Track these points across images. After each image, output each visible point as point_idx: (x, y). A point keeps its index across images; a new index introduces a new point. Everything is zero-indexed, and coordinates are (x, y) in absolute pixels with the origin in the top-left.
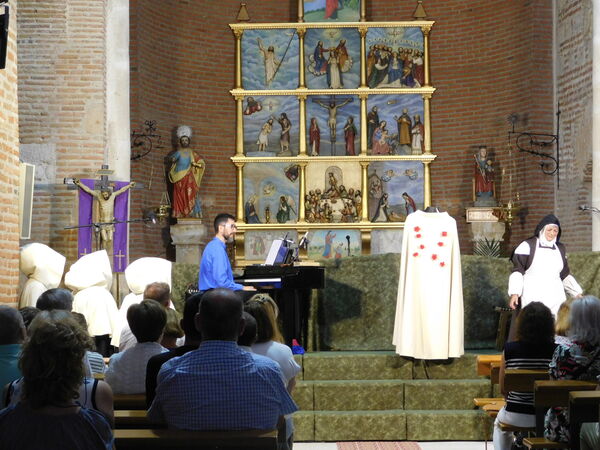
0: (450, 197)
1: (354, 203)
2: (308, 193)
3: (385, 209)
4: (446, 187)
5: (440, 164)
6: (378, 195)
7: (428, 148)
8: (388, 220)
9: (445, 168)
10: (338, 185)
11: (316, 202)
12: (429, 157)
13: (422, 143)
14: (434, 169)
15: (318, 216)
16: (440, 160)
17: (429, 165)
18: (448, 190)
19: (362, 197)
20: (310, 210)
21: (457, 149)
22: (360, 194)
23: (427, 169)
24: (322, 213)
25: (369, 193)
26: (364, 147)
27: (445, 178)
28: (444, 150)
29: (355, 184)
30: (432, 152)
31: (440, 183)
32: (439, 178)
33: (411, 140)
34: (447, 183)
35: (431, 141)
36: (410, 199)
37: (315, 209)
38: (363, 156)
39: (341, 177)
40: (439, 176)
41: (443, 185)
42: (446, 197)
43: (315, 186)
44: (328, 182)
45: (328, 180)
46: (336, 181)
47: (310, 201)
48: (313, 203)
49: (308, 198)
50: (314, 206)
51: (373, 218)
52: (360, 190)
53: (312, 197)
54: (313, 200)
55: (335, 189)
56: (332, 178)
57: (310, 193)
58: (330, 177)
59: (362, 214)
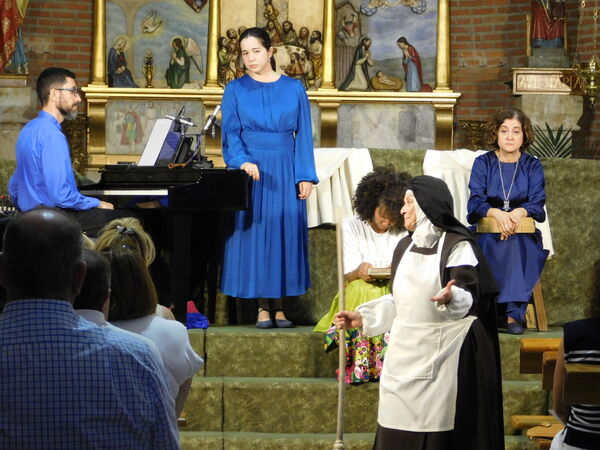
0: (485, 47)
1: (309, 54)
2: (224, 34)
3: (365, 66)
4: (477, 30)
6: (353, 41)
8: (371, 87)
10: (281, 20)
18: (482, 34)
19: (323, 43)
20: (227, 65)
22: (320, 37)
25: (336, 36)
27: (476, 12)
29: (312, 18)
31: (467, 22)
32: (466, 12)
34: (478, 21)
36: (412, 50)
37: (237, 63)
39: (285, 6)
40: (464, 8)
41: (471, 26)
42: (477, 47)
43: (238, 21)
44: (261, 14)
45: (262, 10)
46: (276, 13)
47: (227, 48)
48: (234, 53)
49: (224, 43)
50: (235, 57)
51: (343, 82)
52: (321, 31)
53: (231, 41)
54: (233, 46)
55: (275, 27)
56: (270, 7)
57: (228, 33)
58: (266, 5)
59: (322, 75)
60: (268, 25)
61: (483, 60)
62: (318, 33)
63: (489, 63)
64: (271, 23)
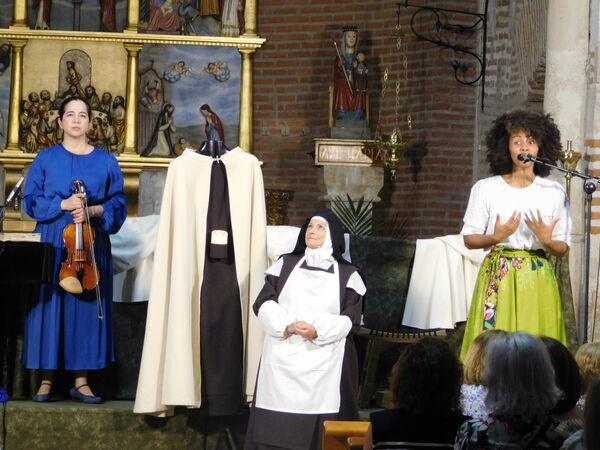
0: (287, 116)
1: (111, 119)
2: (26, 98)
3: (168, 133)
4: (280, 99)
5: (270, 56)
6: (156, 107)
7: (250, 25)
8: (172, 153)
9: (278, 64)
10: (83, 84)
11: (41, 114)
12: (254, 41)
13: (241, 15)
14: (260, 65)
15: (43, 140)
16: (272, 47)
17: (252, 56)
18: (285, 104)
19: (125, 108)
20: (29, 129)
21: (305, 28)
22: (123, 103)
23: (247, 64)
24: (50, 136)
25: (138, 102)
26: (134, 17)
27: (279, 81)
28: (279, 29)
29: (115, 83)
30: (257, 32)
31: (270, 90)
32: (270, 81)
33: (221, 9)
34: (281, 90)
35: (258, 12)
36: (215, 117)
37: (39, 127)
38: (131, 34)
39: (88, 71)
40: (268, 77)
41: (275, 95)
42: (280, 116)
43: (40, 85)
44: (64, 78)
45: (65, 74)
46: (79, 78)
47: (29, 112)
48: (35, 117)
49: (26, 106)
50: (37, 121)
51: (145, 148)
52: (124, 96)
53: (33, 105)
54: (34, 110)
55: (77, 92)
56: (72, 72)
57: (30, 97)
58: (69, 69)
59: (125, 140)
60: (70, 89)
61: (286, 129)
62: (121, 98)
63: (291, 132)
64: (73, 88)
